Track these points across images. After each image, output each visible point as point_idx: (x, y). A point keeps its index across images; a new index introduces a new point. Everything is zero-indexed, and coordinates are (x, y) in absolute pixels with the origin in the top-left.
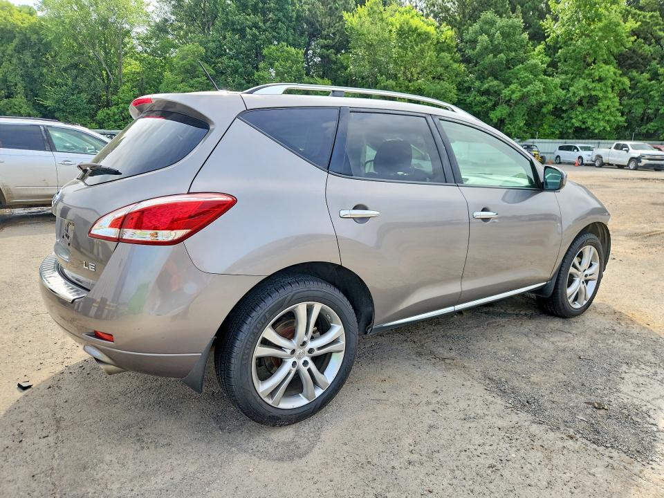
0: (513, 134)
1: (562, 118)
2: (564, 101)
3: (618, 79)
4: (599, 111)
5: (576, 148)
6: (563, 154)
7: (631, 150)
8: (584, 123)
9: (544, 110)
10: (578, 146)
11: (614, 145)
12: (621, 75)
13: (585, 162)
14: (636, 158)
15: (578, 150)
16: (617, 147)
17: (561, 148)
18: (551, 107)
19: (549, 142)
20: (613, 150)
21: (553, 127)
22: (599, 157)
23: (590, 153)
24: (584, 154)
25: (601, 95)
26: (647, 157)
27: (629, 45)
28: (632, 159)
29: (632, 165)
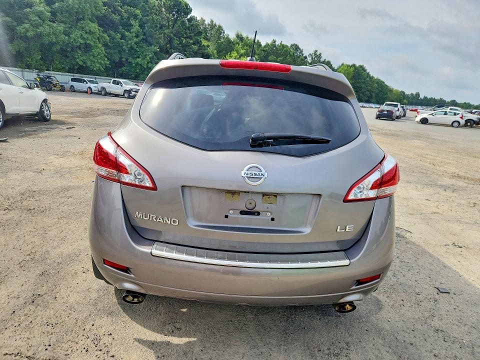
0: (33, 66)
1: (68, 57)
2: (68, 44)
3: (101, 34)
4: (93, 55)
5: (85, 81)
6: (76, 84)
7: (124, 85)
8: (85, 63)
9: (54, 49)
10: (86, 79)
11: (112, 81)
12: (103, 32)
13: (93, 91)
14: (128, 91)
15: (87, 83)
16: (114, 82)
17: (73, 80)
18: (58, 47)
19: (61, 75)
20: (111, 84)
21: (63, 63)
22: (103, 88)
23: (96, 85)
24: (92, 85)
25: (93, 44)
26: (134, 90)
27: (103, 12)
28: (125, 91)
29: (126, 95)
